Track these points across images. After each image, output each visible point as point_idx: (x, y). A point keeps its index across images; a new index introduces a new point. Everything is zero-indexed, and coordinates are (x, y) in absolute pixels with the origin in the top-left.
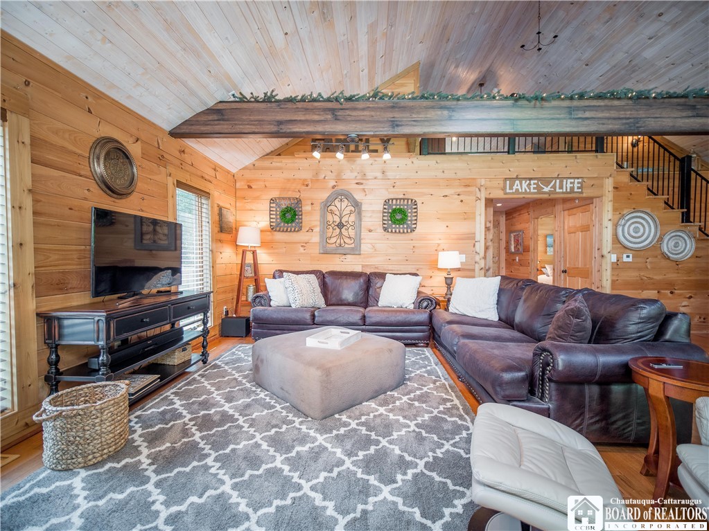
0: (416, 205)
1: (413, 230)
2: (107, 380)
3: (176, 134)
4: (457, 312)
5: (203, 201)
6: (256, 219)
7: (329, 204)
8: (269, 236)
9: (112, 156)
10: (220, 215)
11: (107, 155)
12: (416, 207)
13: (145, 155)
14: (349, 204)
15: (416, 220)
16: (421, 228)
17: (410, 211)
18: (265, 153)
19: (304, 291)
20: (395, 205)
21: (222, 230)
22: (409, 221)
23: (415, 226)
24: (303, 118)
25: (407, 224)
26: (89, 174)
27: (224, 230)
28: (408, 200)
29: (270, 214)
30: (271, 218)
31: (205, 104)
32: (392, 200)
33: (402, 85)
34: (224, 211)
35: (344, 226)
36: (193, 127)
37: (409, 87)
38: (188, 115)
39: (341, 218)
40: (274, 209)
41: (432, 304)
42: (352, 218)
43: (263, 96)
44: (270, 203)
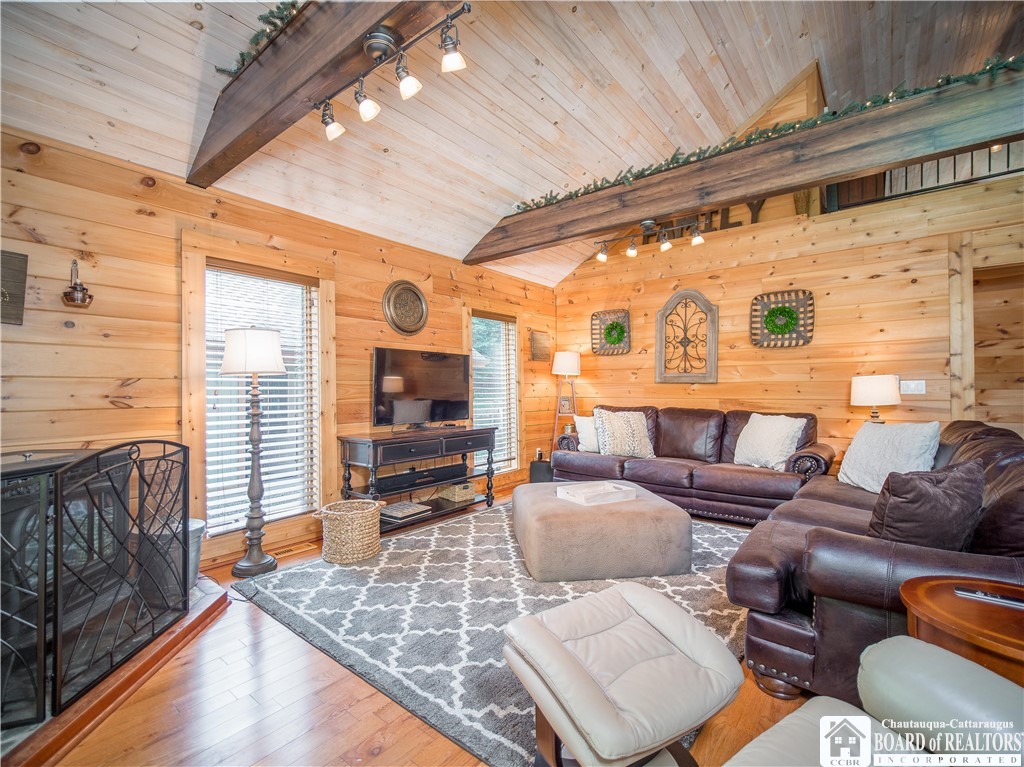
0: (812, 299)
1: (807, 341)
2: (374, 499)
3: (471, 261)
4: (849, 482)
5: (510, 327)
6: (578, 341)
7: (669, 312)
8: (592, 361)
9: (404, 296)
10: (532, 340)
11: (398, 297)
12: (810, 302)
13: (437, 290)
14: (698, 310)
15: (812, 324)
16: (821, 338)
17: (802, 310)
18: (586, 258)
19: (617, 434)
20: (775, 303)
21: (534, 357)
22: (802, 326)
23: (809, 334)
24: (585, 215)
25: (799, 333)
26: (382, 317)
27: (537, 356)
28: (796, 292)
29: (592, 334)
30: (593, 339)
31: (490, 225)
32: (768, 295)
33: (785, 109)
34: (538, 336)
35: (690, 342)
36: (482, 251)
37: (799, 109)
38: (477, 240)
39: (685, 330)
40: (598, 327)
41: (819, 466)
42: (703, 329)
43: (543, 201)
44: (592, 319)
